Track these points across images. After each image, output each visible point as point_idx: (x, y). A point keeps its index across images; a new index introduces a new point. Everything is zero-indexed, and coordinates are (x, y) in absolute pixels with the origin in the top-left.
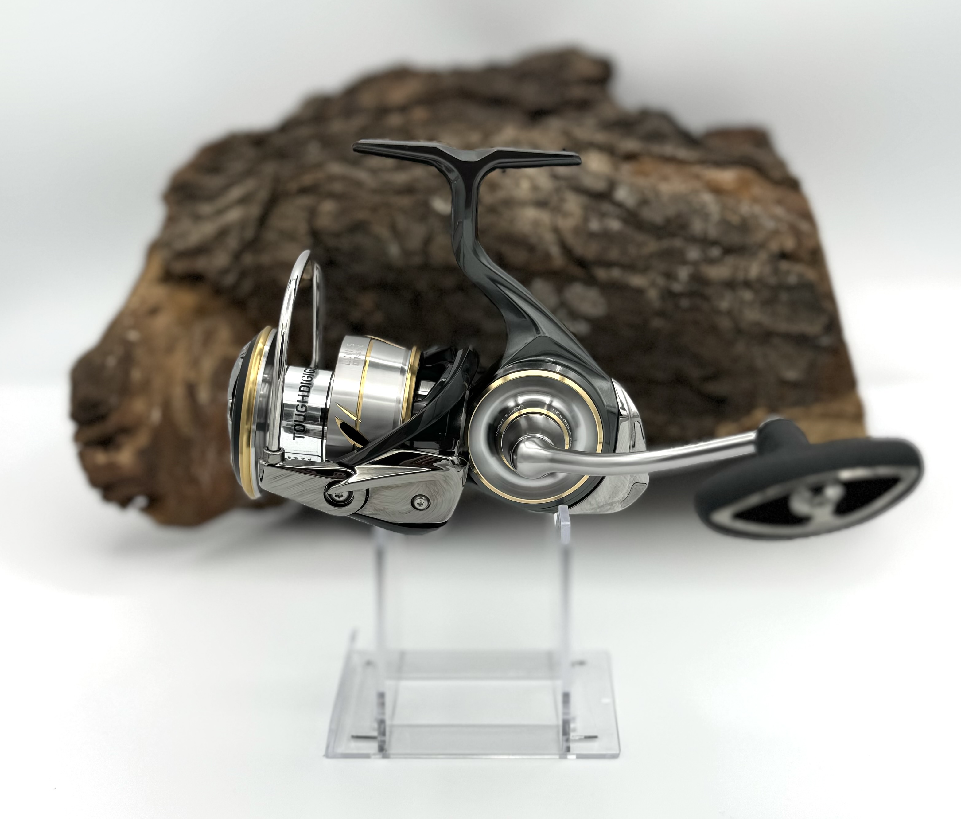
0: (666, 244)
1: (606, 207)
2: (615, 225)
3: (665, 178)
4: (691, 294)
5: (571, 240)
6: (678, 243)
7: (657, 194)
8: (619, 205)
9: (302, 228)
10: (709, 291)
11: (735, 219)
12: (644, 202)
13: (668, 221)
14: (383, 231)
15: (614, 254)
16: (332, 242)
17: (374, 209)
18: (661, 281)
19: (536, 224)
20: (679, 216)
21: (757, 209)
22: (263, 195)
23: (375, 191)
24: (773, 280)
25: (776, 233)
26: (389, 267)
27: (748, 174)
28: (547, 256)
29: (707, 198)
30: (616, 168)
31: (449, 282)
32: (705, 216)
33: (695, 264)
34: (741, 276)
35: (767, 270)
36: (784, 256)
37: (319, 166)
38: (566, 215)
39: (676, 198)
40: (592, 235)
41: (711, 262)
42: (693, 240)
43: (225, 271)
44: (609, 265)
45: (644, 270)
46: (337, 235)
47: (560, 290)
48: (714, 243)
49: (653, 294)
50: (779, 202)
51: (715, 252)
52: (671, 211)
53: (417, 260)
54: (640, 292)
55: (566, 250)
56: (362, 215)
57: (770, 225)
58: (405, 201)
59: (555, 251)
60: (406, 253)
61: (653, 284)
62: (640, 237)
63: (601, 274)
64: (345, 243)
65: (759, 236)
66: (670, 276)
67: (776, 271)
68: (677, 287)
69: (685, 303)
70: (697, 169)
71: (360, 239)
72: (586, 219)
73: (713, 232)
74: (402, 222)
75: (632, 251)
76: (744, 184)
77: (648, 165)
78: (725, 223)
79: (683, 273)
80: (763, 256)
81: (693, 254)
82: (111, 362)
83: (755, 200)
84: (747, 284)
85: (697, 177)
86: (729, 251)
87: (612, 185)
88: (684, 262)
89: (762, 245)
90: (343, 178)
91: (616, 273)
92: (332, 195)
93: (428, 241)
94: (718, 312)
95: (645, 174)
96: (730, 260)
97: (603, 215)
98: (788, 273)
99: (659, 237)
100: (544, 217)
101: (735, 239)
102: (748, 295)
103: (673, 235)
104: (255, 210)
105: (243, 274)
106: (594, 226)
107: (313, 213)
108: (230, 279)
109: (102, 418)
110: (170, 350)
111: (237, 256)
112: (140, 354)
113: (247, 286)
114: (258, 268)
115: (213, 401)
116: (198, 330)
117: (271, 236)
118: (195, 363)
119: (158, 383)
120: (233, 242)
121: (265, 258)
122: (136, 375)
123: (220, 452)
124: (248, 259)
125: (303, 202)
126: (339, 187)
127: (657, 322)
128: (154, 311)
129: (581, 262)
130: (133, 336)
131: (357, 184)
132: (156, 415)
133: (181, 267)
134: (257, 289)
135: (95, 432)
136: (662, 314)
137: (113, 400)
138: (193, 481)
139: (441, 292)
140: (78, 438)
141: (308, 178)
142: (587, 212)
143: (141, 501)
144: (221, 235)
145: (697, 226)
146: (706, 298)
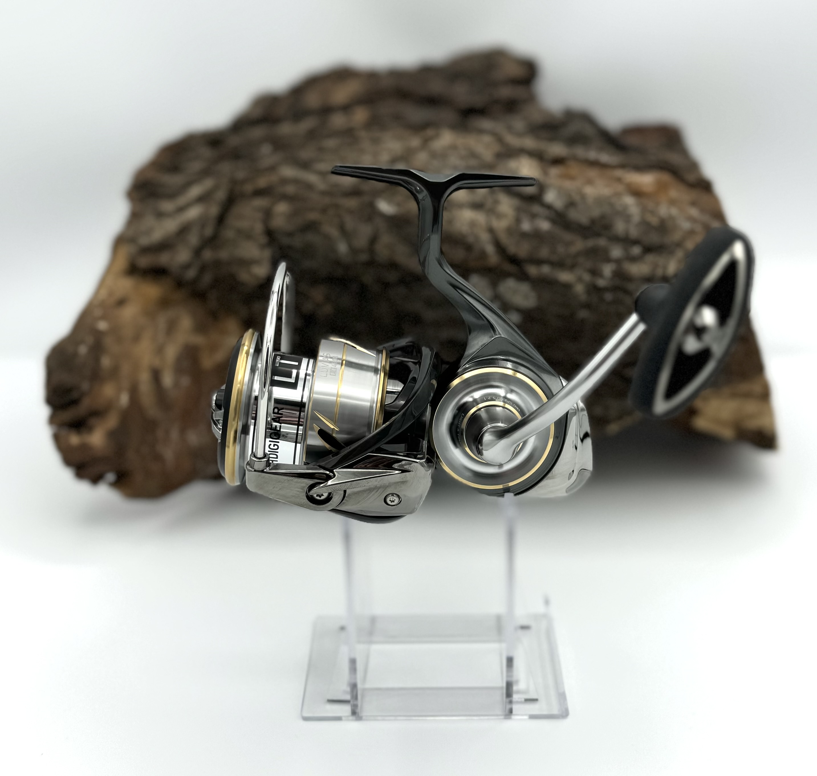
0: (591, 243)
1: (536, 209)
2: (545, 225)
3: (590, 182)
4: (614, 289)
5: (505, 239)
6: (602, 242)
7: (583, 197)
8: (549, 207)
9: (259, 228)
10: (630, 285)
11: (654, 221)
12: (571, 204)
13: (593, 222)
14: (333, 232)
15: (544, 252)
16: (285, 241)
17: (324, 210)
18: (587, 277)
19: (473, 224)
20: (603, 217)
21: (674, 211)
22: (221, 195)
23: (324, 193)
25: (691, 233)
26: (338, 263)
27: (666, 177)
28: (483, 255)
29: (629, 201)
30: (545, 173)
31: (392, 276)
32: (627, 218)
33: (618, 261)
34: (659, 272)
35: (682, 266)
37: (272, 169)
38: (499, 216)
39: (600, 201)
40: (524, 235)
41: (633, 259)
42: (616, 239)
43: (186, 266)
44: (539, 262)
45: (572, 267)
46: (290, 234)
47: (494, 284)
48: (636, 242)
49: (579, 289)
50: (694, 204)
51: (636, 250)
52: (596, 213)
53: (364, 257)
54: (567, 286)
55: (500, 248)
56: (313, 216)
57: (686, 225)
58: (352, 203)
59: (490, 249)
61: (580, 280)
62: (568, 236)
63: (532, 270)
64: (297, 242)
65: (676, 236)
66: (595, 273)
68: (601, 283)
69: (608, 297)
70: (618, 173)
71: (311, 237)
72: (518, 221)
73: (634, 232)
74: (350, 223)
75: (561, 249)
76: (661, 187)
77: (574, 169)
78: (645, 224)
79: (608, 270)
80: (680, 254)
81: (616, 252)
82: (83, 350)
83: (672, 202)
84: (665, 279)
85: (619, 180)
86: (648, 249)
87: (542, 188)
88: (608, 260)
89: (679, 244)
90: (296, 181)
91: (546, 269)
92: (285, 197)
93: (373, 240)
95: (571, 178)
96: (650, 258)
97: (533, 216)
99: (585, 237)
100: (480, 217)
101: (654, 238)
103: (598, 235)
104: (214, 210)
105: (203, 269)
106: (526, 226)
107: (268, 214)
108: (191, 274)
109: (74, 402)
110: (137, 338)
111: (198, 252)
112: (109, 342)
113: (207, 279)
114: (217, 264)
115: (176, 385)
116: (162, 320)
117: (229, 234)
118: (160, 350)
119: (125, 369)
120: (194, 239)
121: (224, 254)
122: (106, 362)
123: (183, 431)
124: (208, 255)
125: (260, 202)
126: (290, 189)
127: (583, 314)
128: (121, 302)
129: (514, 260)
130: (102, 326)
131: (309, 187)
132: (124, 399)
133: (144, 262)
134: (216, 283)
135: (68, 415)
136: (587, 306)
137: (85, 386)
138: (158, 458)
139: (386, 285)
140: (52, 420)
141: (263, 182)
142: (519, 214)
143: (110, 477)
144: (182, 231)
145: (620, 227)
146: (628, 292)
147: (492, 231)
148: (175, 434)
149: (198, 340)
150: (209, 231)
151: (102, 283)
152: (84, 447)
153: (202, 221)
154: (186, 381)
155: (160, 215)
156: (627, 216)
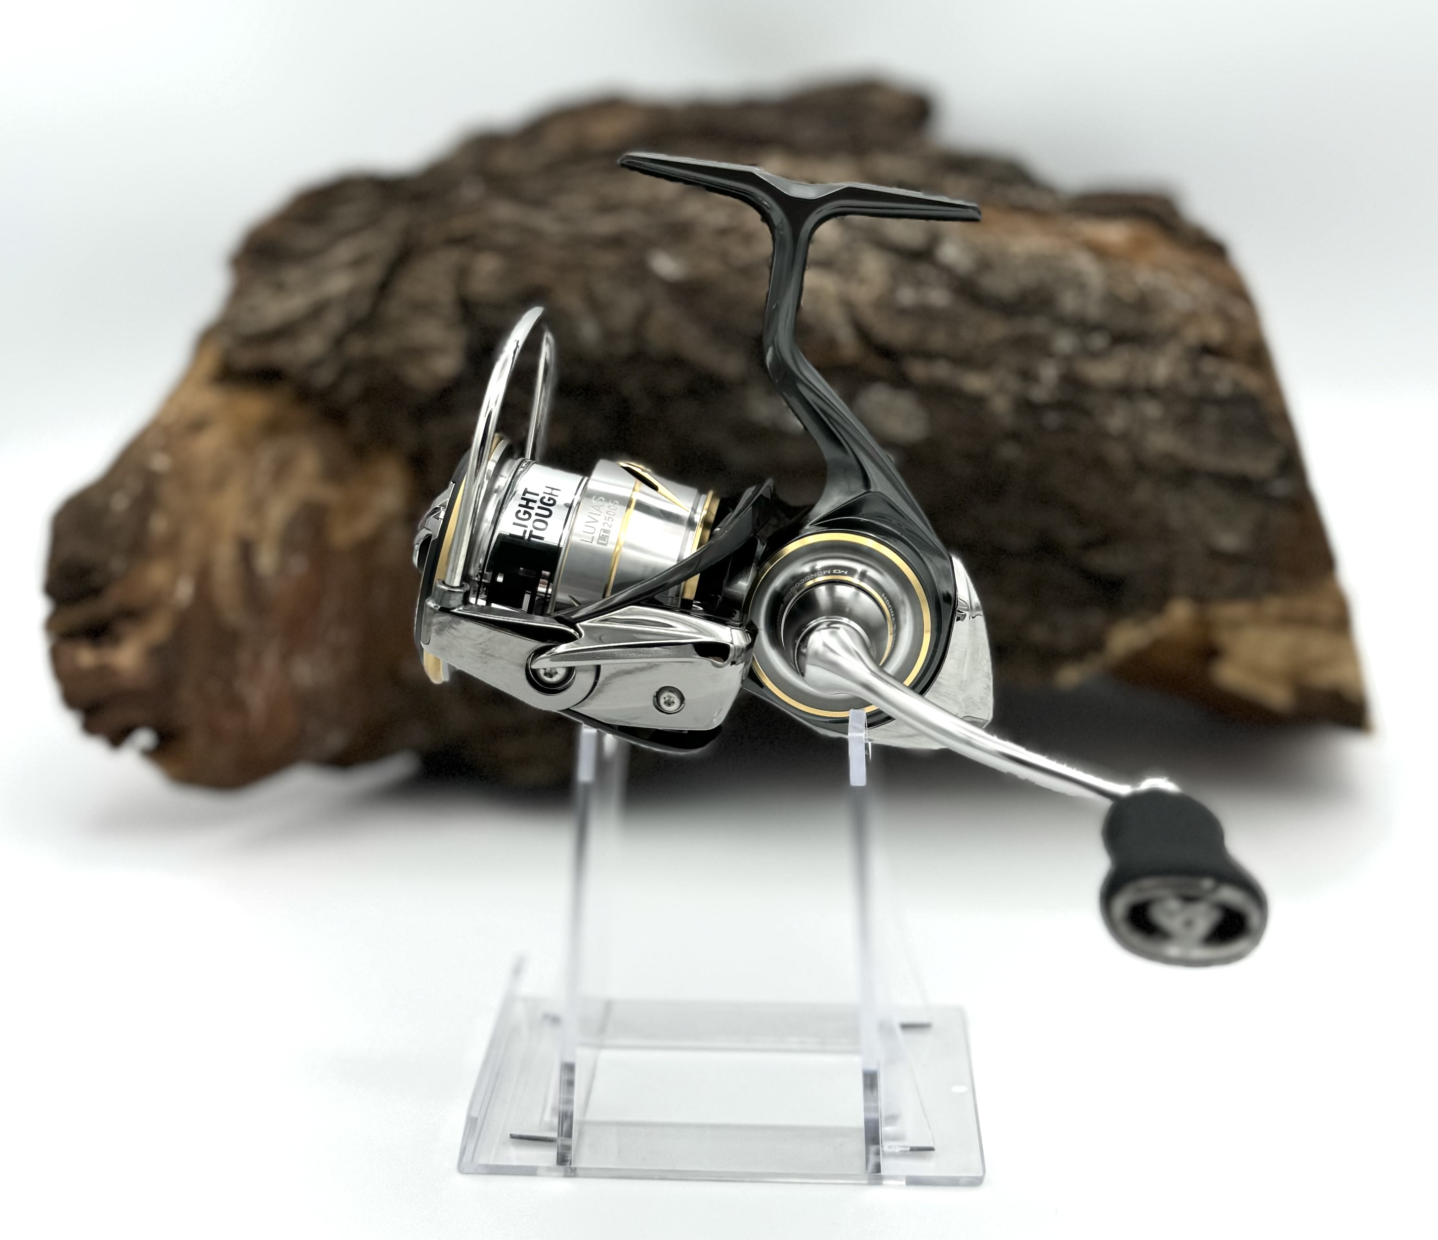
0: (1019, 326)
1: (923, 270)
2: (939, 297)
3: (1017, 233)
4: (1060, 405)
5: (869, 317)
6: (1039, 325)
7: (1005, 255)
8: (947, 270)
9: (446, 295)
10: (1090, 401)
11: (1128, 293)
12: (985, 264)
13: (1023, 295)
14: (573, 303)
15: (938, 339)
17: (562, 269)
18: (1013, 384)
19: (816, 294)
20: (1040, 287)
21: (1164, 281)
23: (561, 244)
24: (1191, 387)
25: (1192, 316)
26: (579, 358)
27: (1147, 230)
28: (832, 343)
29: (1084, 261)
31: (673, 382)
32: (1081, 288)
33: (1068, 359)
34: (1140, 378)
35: (1183, 371)
36: (1207, 350)
37: (475, 208)
38: (862, 281)
39: (1034, 260)
40: (903, 312)
41: (1094, 355)
42: (1062, 322)
43: (315, 365)
44: (929, 356)
45: (986, 365)
46: (499, 307)
47: (852, 394)
48: (1098, 327)
49: (1001, 405)
50: (1199, 271)
51: (1098, 341)
52: (1027, 278)
53: (625, 347)
54: (978, 401)
55: (863, 333)
56: (540, 275)
57: (1183, 303)
58: (610, 259)
59: (845, 336)
60: (609, 335)
61: (1001, 388)
62: (979, 317)
63: (918, 370)
65: (1166, 320)
66: (1028, 376)
67: (1196, 373)
68: (1040, 394)
69: (1052, 419)
70: (1067, 219)
72: (892, 290)
73: (1094, 311)
74: (603, 288)
75: (968, 335)
76: (1139, 246)
78: (1112, 299)
79: (1049, 372)
80: (1174, 350)
81: (1064, 342)
82: (120, 503)
83: (1161, 267)
84: (1151, 392)
85: (1070, 234)
86: (1120, 339)
87: (934, 240)
88: (1049, 355)
89: (1173, 333)
90: (514, 226)
91: (941, 371)
92: (495, 247)
93: (642, 317)
94: (1104, 435)
96: (1123, 353)
97: (919, 283)
98: (1215, 377)
99: (1009, 317)
100: (828, 284)
101: (1129, 321)
102: (1152, 409)
103: (1032, 313)
104: (372, 273)
105: (346, 370)
106: (907, 296)
107: (463, 274)
108: (324, 377)
109: (96, 592)
110: (218, 484)
111: (339, 342)
112: (169, 493)
113: (352, 387)
114: (371, 362)
115: (282, 569)
116: (267, 456)
117: (394, 308)
118: (257, 508)
119: (193, 537)
120: (334, 321)
121: (384, 345)
122: (159, 525)
123: (285, 658)
124: (357, 347)
125: (450, 257)
126: (506, 238)
127: (1009, 452)
128: (198, 425)
129: (886, 352)
130: (160, 462)
131: (535, 234)
132: (184, 591)
133: (247, 358)
134: (368, 394)
135: (81, 614)
136: (1014, 436)
137: (117, 564)
138: (236, 704)
139: (661, 399)
140: (52, 625)
141: (459, 225)
142: (896, 278)
143: (144, 738)
144: (317, 311)
145: (1069, 302)
146: (1087, 413)
147: (848, 305)
148: (270, 662)
149: (328, 494)
150: (362, 306)
151: (173, 398)
152: (103, 671)
153: (351, 295)
154: (299, 565)
155: (280, 287)
156: (1079, 284)
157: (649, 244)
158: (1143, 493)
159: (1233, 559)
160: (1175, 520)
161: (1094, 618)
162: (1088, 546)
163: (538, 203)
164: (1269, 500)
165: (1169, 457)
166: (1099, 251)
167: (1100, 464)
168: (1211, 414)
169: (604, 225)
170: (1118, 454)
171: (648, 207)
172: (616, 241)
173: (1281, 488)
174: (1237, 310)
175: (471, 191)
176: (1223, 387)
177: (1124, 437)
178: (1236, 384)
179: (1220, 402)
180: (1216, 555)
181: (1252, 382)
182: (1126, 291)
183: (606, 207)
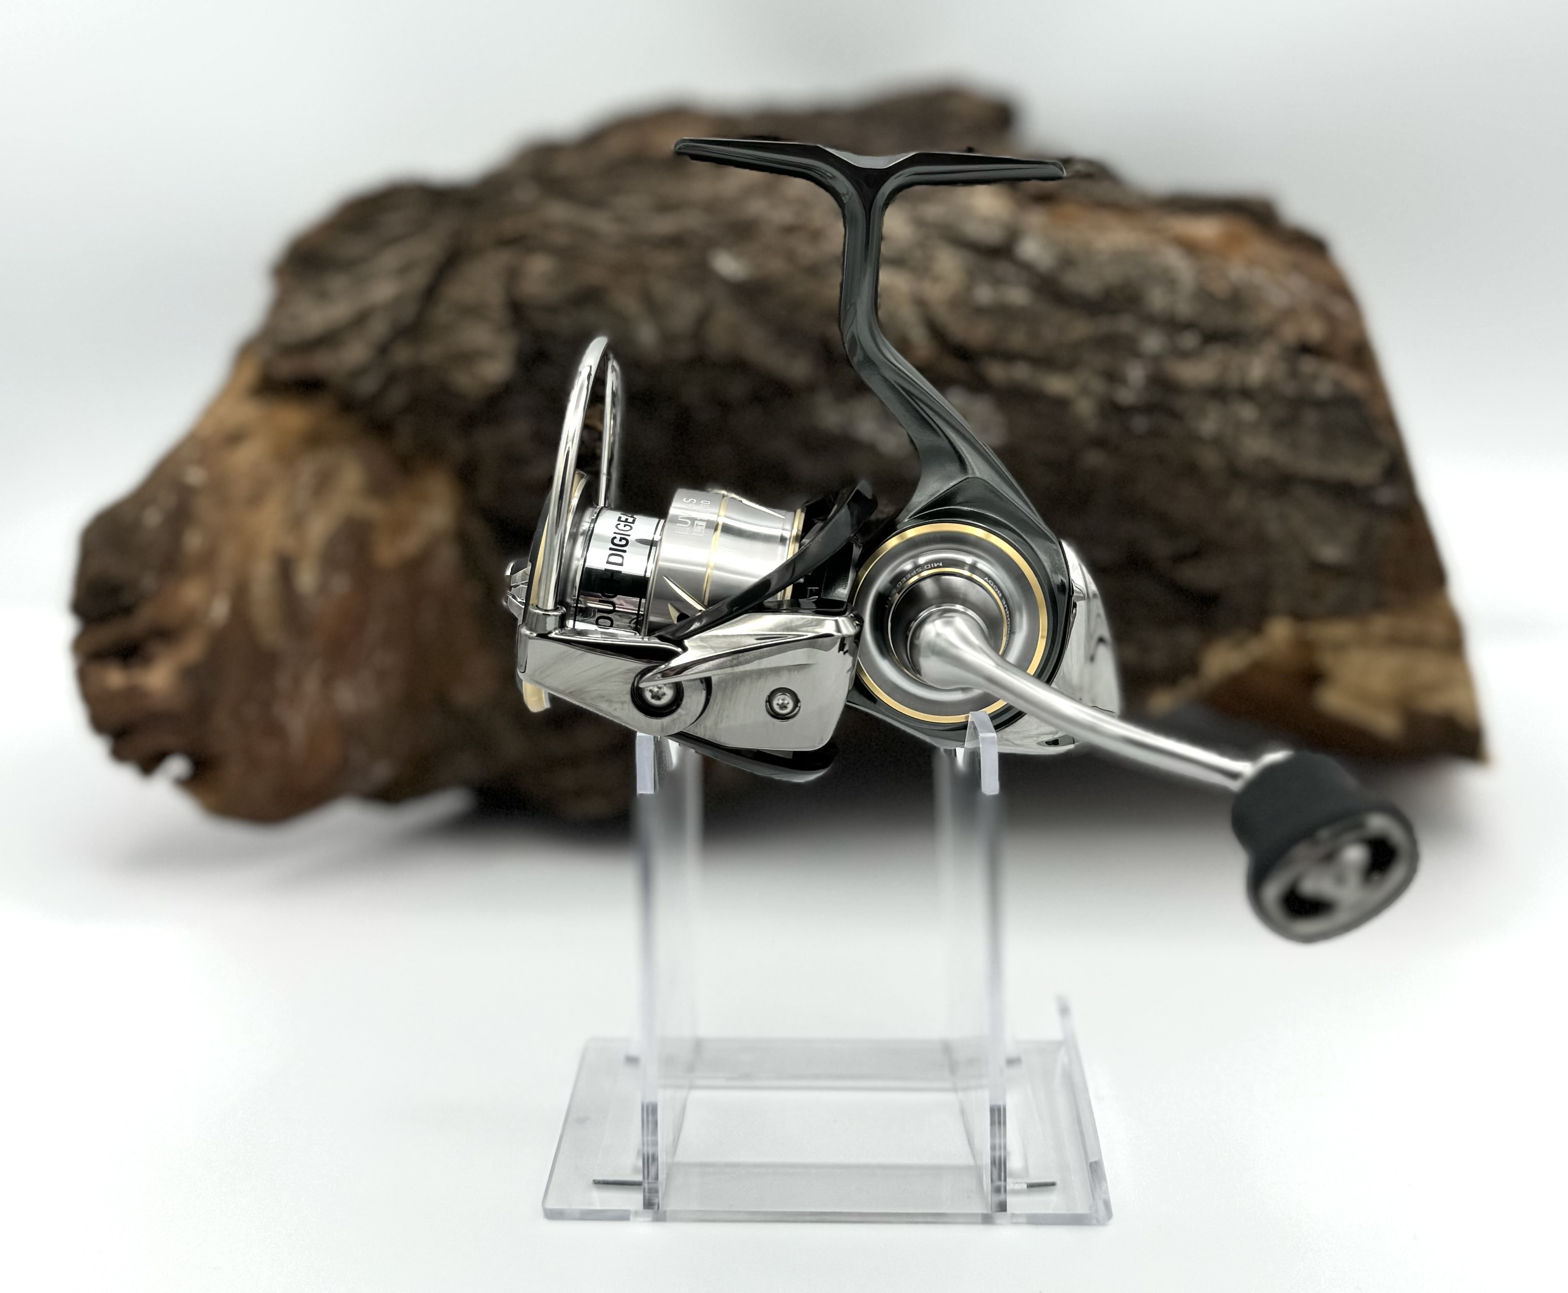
0: (1104, 325)
1: (1003, 268)
2: (1018, 296)
3: (1101, 228)
4: (1149, 408)
5: (946, 318)
6: (1125, 324)
7: (1089, 251)
8: (1026, 267)
10: (1181, 403)
11: (1221, 290)
12: (1067, 261)
13: (1109, 292)
14: (629, 304)
15: (1017, 339)
16: (543, 322)
17: (619, 270)
18: (1098, 385)
20: (1126, 284)
21: (1259, 276)
23: (617, 245)
24: (1289, 388)
25: (1289, 313)
26: (636, 363)
27: (1242, 227)
29: (1173, 256)
31: (737, 389)
32: (1171, 284)
33: (1156, 359)
34: (1233, 379)
35: (1280, 371)
36: (1305, 349)
37: (529, 209)
38: (936, 279)
39: (1119, 256)
40: (980, 311)
41: (1185, 355)
42: (1150, 320)
43: (360, 372)
44: (1009, 357)
45: (1069, 367)
46: (552, 309)
48: (1188, 326)
49: (1085, 408)
51: (1189, 340)
52: (1113, 275)
53: (684, 351)
54: (1061, 403)
55: (936, 332)
56: (594, 275)
57: (1280, 299)
58: (668, 259)
59: (918, 337)
60: (668, 338)
61: (1085, 391)
62: (1060, 316)
63: (997, 372)
64: (565, 324)
65: (1262, 317)
66: (1113, 377)
67: (1294, 374)
68: (1126, 396)
69: (1140, 424)
70: (1155, 215)
71: (589, 317)
72: (969, 288)
73: (1184, 309)
74: (661, 288)
75: (1049, 334)
76: (1232, 241)
78: (1203, 295)
79: (1136, 373)
80: (1270, 349)
81: (1152, 342)
82: (153, 518)
83: (1255, 262)
84: (1246, 393)
85: (1159, 230)
86: (1212, 337)
87: (1013, 236)
88: (1136, 355)
89: (1268, 332)
91: (1021, 372)
92: (548, 248)
93: (703, 319)
94: (1196, 439)
96: (1216, 353)
97: (997, 282)
98: (1315, 377)
99: (1093, 315)
100: (899, 282)
101: (1222, 319)
102: (1247, 412)
103: (1118, 311)
104: (419, 278)
105: (392, 379)
106: (984, 294)
107: (513, 275)
108: (368, 386)
109: (127, 611)
110: (256, 499)
111: (383, 350)
112: (204, 507)
113: (397, 397)
114: (418, 371)
115: (323, 588)
116: (307, 470)
117: (441, 314)
118: (297, 522)
119: (229, 553)
120: (379, 328)
121: (431, 353)
122: (194, 541)
123: (328, 681)
124: (403, 355)
125: (500, 259)
126: (559, 238)
127: (1094, 459)
128: (235, 438)
129: (962, 353)
130: (195, 476)
131: (591, 234)
132: (220, 610)
133: (288, 368)
134: (415, 404)
135: (110, 633)
136: (1100, 442)
137: (148, 582)
138: (275, 730)
139: (724, 406)
140: (79, 645)
141: (510, 226)
142: (972, 277)
143: (177, 766)
144: (360, 320)
145: (1157, 299)
146: (1175, 415)
147: (921, 303)
148: (311, 685)
149: (373, 510)
150: (408, 312)
151: (211, 411)
152: (133, 693)
153: (397, 301)
154: (341, 584)
155: (323, 296)
156: (1170, 281)
157: (711, 243)
158: (1238, 501)
159: (1336, 571)
160: (1274, 529)
161: (1187, 637)
162: (1180, 558)
163: (595, 203)
164: (1374, 508)
165: (1267, 462)
166: (1190, 248)
167: (1191, 470)
168: (1311, 417)
169: (664, 225)
170: (1210, 459)
171: (710, 207)
172: (676, 241)
173: (1386, 495)
174: (1339, 308)
175: (525, 194)
176: (1323, 389)
177: (1217, 442)
178: (1337, 384)
179: (1320, 404)
180: (1318, 567)
181: (1355, 382)
182: (1219, 287)
183: (665, 207)
